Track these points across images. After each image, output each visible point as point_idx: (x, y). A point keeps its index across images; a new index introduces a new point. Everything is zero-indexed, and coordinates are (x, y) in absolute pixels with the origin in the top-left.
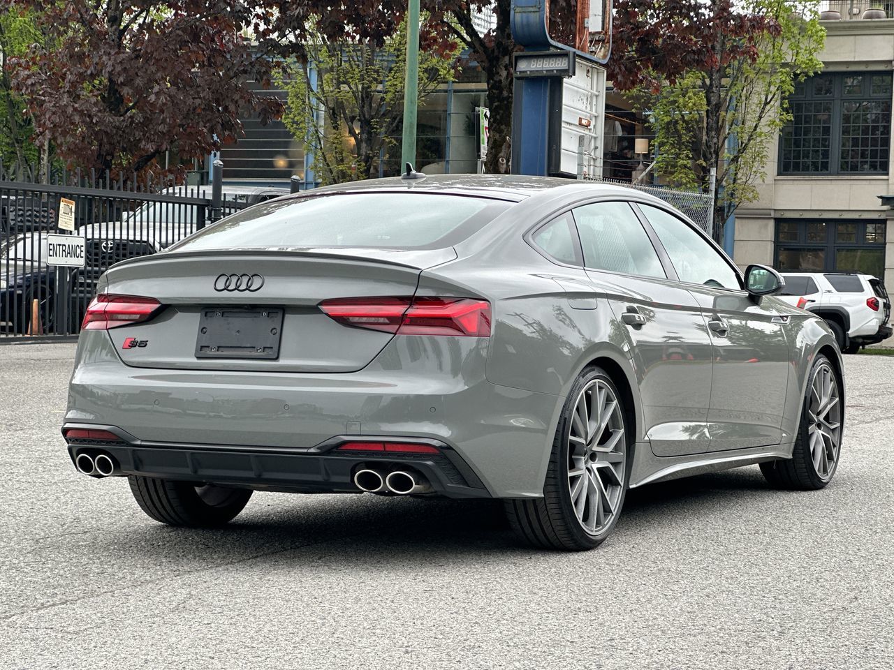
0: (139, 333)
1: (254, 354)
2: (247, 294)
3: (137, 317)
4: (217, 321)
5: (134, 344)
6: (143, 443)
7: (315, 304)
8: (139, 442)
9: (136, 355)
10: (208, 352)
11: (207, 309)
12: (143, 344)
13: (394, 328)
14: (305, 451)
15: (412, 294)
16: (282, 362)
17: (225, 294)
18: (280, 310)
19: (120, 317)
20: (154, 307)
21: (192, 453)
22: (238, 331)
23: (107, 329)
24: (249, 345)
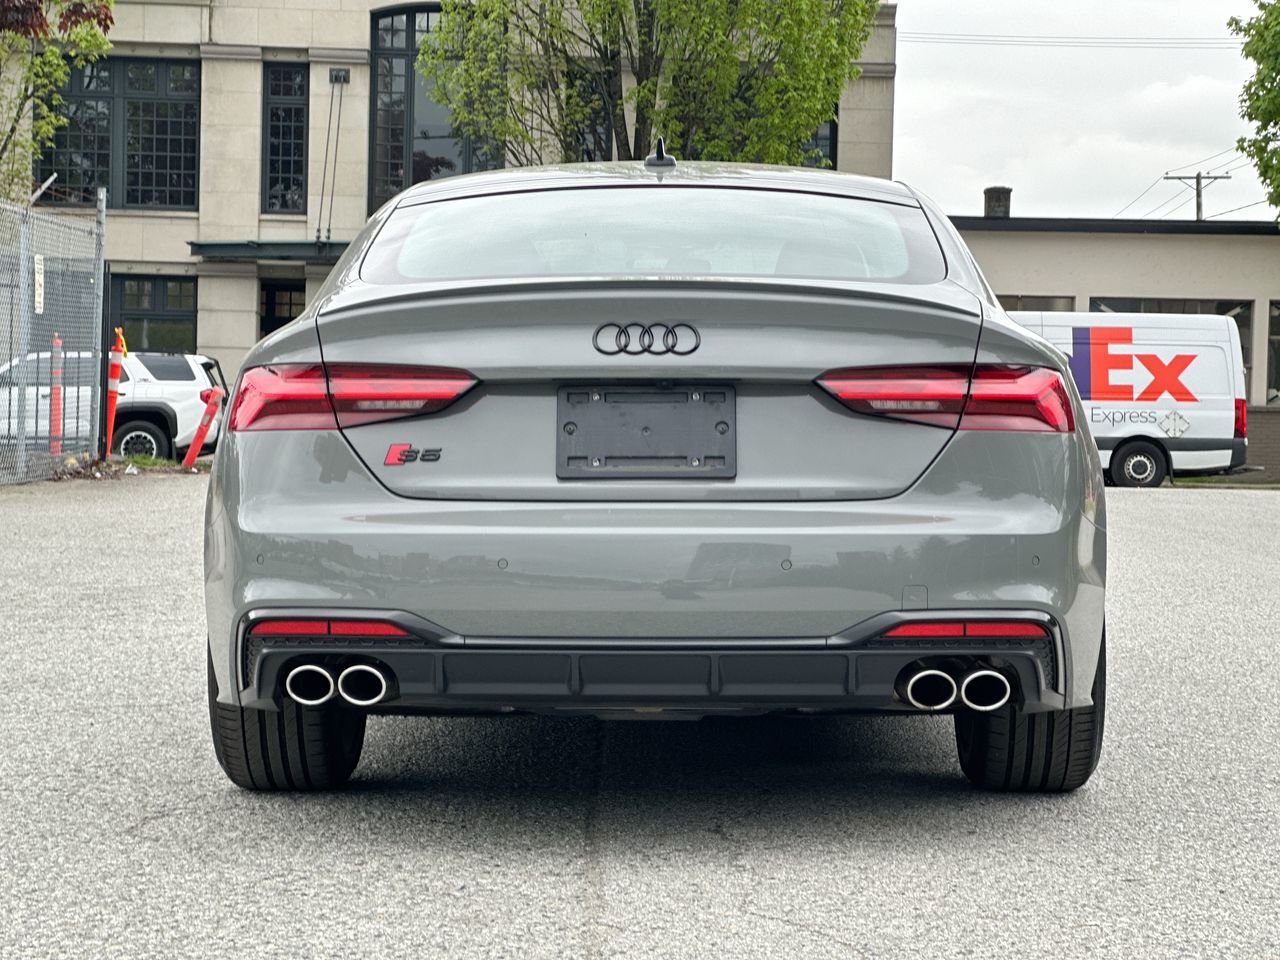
0: (417, 435)
1: (683, 469)
2: (670, 359)
3: (418, 404)
4: (595, 411)
5: (409, 456)
6: (469, 641)
7: (811, 377)
8: (458, 640)
9: (418, 477)
10: (584, 468)
11: (571, 388)
12: (432, 456)
13: (952, 419)
14: (822, 642)
15: (972, 360)
16: (742, 483)
17: (623, 359)
18: (724, 388)
19: (366, 405)
20: (463, 385)
21: (582, 656)
22: (646, 429)
23: (340, 429)
24: (672, 454)
